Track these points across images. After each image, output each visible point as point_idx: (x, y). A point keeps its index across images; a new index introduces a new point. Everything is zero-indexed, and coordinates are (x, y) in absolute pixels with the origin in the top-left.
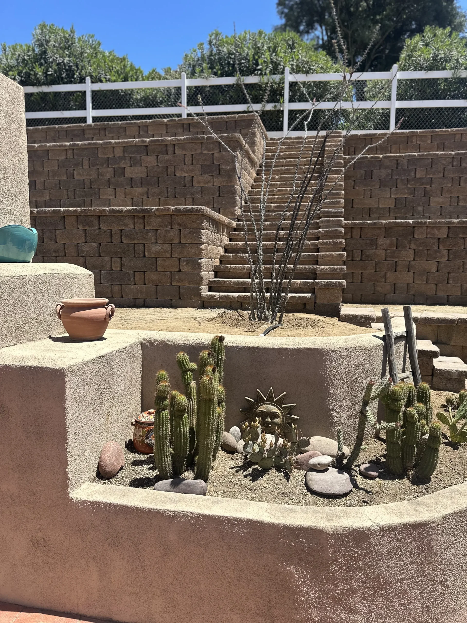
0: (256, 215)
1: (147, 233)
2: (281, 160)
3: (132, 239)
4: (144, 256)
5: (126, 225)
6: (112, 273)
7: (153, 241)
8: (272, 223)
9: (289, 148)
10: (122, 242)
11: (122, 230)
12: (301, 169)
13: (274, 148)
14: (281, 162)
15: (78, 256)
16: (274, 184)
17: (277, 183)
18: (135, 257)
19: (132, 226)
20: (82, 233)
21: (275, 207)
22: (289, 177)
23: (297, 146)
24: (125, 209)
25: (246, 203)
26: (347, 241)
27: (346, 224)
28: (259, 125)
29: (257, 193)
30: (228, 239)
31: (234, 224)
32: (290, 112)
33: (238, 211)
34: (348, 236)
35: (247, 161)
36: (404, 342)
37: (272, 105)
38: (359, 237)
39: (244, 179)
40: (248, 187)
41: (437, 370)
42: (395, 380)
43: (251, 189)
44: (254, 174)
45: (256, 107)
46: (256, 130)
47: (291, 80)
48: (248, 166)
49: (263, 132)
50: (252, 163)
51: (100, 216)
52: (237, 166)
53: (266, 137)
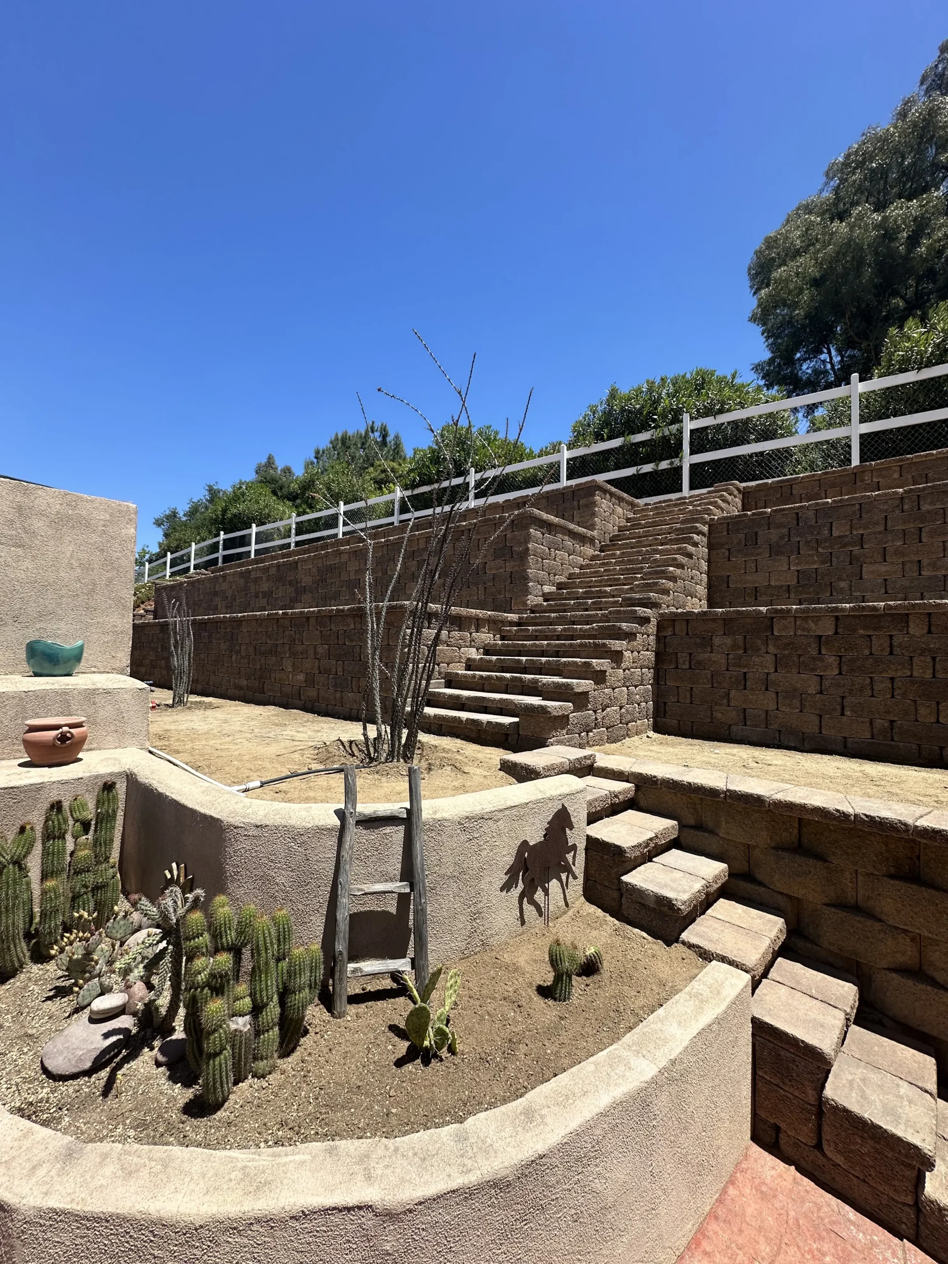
0: (551, 604)
3: (352, 640)
4: (360, 660)
5: (348, 625)
6: (336, 678)
8: (559, 615)
9: (658, 514)
10: (345, 644)
11: (345, 631)
12: (656, 539)
13: (639, 515)
14: (637, 532)
15: (315, 658)
16: (608, 562)
17: (612, 560)
18: (353, 660)
19: (352, 626)
20: (318, 633)
21: (584, 593)
22: (633, 552)
23: (668, 510)
24: (347, 607)
25: (558, 589)
26: (667, 640)
27: (662, 615)
28: (605, 491)
29: (579, 576)
30: (498, 636)
31: (513, 617)
32: (693, 467)
33: (534, 600)
34: (669, 632)
35: (566, 538)
36: (402, 828)
37: (668, 462)
38: (684, 633)
39: (555, 560)
40: (568, 569)
41: (623, 882)
42: (339, 892)
43: (577, 571)
44: (590, 551)
45: (648, 468)
46: (597, 498)
47: (692, 428)
48: (569, 543)
49: (620, 499)
50: (583, 539)
51: (331, 617)
52: (530, 546)
53: (633, 505)
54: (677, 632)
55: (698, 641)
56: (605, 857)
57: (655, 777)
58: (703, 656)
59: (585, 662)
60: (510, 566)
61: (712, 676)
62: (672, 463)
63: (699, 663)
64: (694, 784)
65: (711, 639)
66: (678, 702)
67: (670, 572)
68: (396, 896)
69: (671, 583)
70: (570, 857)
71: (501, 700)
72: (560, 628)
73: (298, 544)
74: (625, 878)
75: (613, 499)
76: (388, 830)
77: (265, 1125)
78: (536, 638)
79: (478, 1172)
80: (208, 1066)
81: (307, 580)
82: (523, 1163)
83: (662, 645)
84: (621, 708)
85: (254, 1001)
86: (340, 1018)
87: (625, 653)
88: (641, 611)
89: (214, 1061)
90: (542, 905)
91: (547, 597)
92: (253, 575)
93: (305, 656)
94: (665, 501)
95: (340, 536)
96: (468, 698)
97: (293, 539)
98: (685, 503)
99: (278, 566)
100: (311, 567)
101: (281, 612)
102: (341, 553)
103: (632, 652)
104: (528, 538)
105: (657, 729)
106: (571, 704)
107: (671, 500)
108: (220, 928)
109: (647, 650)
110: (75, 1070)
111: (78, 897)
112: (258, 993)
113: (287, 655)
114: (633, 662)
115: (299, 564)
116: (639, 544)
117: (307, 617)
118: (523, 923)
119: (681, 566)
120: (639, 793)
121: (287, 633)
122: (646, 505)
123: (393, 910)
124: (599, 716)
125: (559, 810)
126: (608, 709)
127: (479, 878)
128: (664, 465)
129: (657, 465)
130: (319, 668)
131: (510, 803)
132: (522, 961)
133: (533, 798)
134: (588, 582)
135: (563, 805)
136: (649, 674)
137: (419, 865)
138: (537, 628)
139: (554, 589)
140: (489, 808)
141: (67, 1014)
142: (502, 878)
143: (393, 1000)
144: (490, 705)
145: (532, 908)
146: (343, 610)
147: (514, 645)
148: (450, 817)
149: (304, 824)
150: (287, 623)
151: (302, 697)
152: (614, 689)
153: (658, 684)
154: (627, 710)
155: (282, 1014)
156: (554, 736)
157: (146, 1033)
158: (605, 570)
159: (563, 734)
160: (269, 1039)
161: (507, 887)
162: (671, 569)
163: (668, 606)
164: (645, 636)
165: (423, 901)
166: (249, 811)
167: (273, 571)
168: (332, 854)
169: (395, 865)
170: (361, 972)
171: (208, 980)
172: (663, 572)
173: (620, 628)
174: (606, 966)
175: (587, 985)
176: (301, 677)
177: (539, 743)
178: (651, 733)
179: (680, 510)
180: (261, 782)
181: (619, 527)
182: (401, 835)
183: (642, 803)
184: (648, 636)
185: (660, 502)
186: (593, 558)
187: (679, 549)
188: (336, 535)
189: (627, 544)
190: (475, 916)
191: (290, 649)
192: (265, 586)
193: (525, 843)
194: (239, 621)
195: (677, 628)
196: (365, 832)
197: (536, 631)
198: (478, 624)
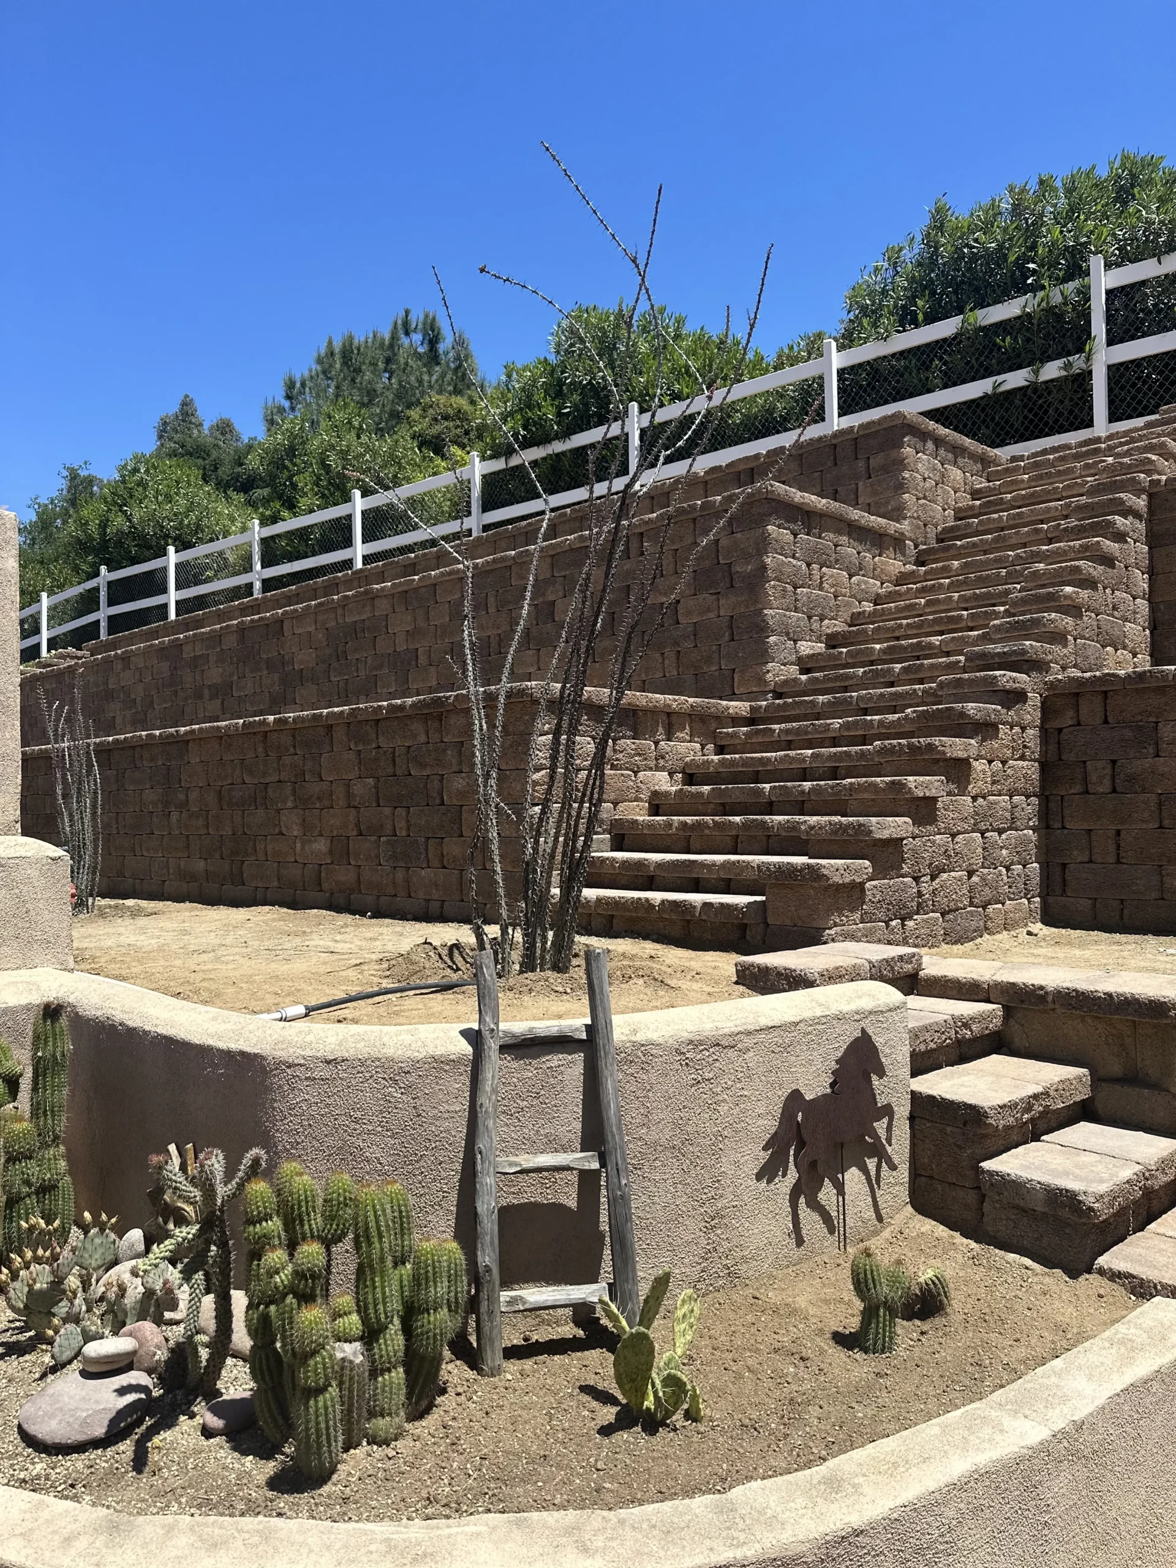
0: (817, 678)
1: (444, 750)
2: (996, 516)
3: (423, 766)
4: (442, 804)
5: (414, 736)
6: (395, 841)
7: (455, 769)
8: (835, 698)
9: (1040, 477)
10: (410, 775)
11: (409, 747)
12: (1037, 531)
13: (998, 483)
14: (994, 520)
15: (349, 807)
16: (934, 585)
17: (942, 581)
18: (428, 805)
19: (422, 738)
20: (352, 756)
21: (884, 651)
22: (988, 561)
23: (1061, 468)
24: (409, 701)
25: (831, 646)
26: (1064, 736)
27: (1051, 686)
28: (924, 436)
29: (872, 617)
30: (710, 747)
31: (739, 707)
32: (1116, 371)
33: (779, 671)
34: (1067, 720)
35: (844, 539)
36: (579, 1057)
37: (1059, 363)
38: (1099, 720)
39: (821, 589)
40: (848, 605)
41: (983, 1171)
42: (479, 1167)
43: (868, 607)
44: (894, 565)
45: (1016, 379)
46: (908, 451)
47: (1110, 286)
48: (849, 550)
49: (958, 451)
50: (879, 541)
51: (377, 721)
52: (768, 561)
53: (985, 461)
54: (1083, 719)
55: (1128, 734)
56: (949, 1129)
57: (1041, 988)
58: (1141, 764)
59: (893, 782)
60: (727, 606)
61: (1160, 804)
62: (1067, 366)
63: (1131, 779)
64: (1118, 995)
65: (1156, 729)
66: (1091, 861)
67: (1066, 597)
68: (573, 1177)
69: (1069, 620)
70: (880, 1127)
71: (725, 865)
72: (836, 723)
73: (267, 584)
74: (986, 1165)
75: (942, 452)
76: (555, 1060)
77: (403, 1500)
78: (789, 745)
79: (757, 1546)
80: (307, 1408)
81: (304, 658)
82: (828, 1538)
83: (1053, 747)
84: (970, 874)
85: (365, 1320)
86: (493, 1376)
87: (975, 764)
88: (1005, 677)
89: (316, 1402)
90: (834, 1214)
91: (806, 665)
92: (188, 653)
93: (327, 803)
94: (1054, 450)
95: (359, 564)
96: (660, 865)
97: (258, 573)
98: (1097, 451)
99: (242, 630)
100: (311, 629)
101: (271, 718)
102: (373, 597)
103: (990, 762)
104: (763, 545)
105: (1050, 919)
106: (867, 863)
107: (1067, 447)
108: (300, 1207)
109: (1022, 758)
110: (82, 1438)
111: (17, 1202)
112: (371, 1306)
113: (290, 804)
114: (994, 783)
115: (287, 625)
116: (1001, 544)
117: (328, 726)
118: (800, 1242)
119: (1090, 583)
120: (1012, 1022)
121: (287, 760)
122: (1014, 459)
123: (572, 1203)
124: (926, 887)
125: (857, 1039)
126: (945, 876)
127: (717, 1153)
128: (1052, 370)
129: (1036, 373)
130: (358, 824)
131: (764, 1022)
132: (802, 1302)
133: (807, 1014)
134: (893, 629)
135: (863, 1030)
136: (1028, 807)
137: (613, 1120)
138: (789, 725)
139: (820, 647)
140: (729, 1027)
141: (37, 1376)
142: (756, 1156)
143: (579, 1354)
144: (704, 874)
145: (816, 1217)
146: (402, 708)
147: (745, 762)
148: (661, 1041)
149: (409, 1053)
150: (286, 739)
151: (325, 886)
152: (953, 836)
153: (1048, 827)
154: (983, 879)
155: (407, 1348)
156: (836, 925)
157: (175, 1396)
158: (929, 603)
159: (852, 920)
160: (391, 1383)
161: (768, 1172)
162: (1068, 589)
163: (1064, 668)
164: (1017, 729)
165: (624, 1182)
166: (309, 1038)
167: (231, 642)
168: (461, 1106)
169: (571, 1123)
170: (524, 1303)
171: (292, 1283)
172: (1051, 597)
173: (962, 714)
174: (957, 1302)
175: (922, 1333)
176: (321, 846)
177: (812, 938)
178: (1037, 927)
179: (1087, 466)
180: (307, 1008)
181: (957, 510)
182: (579, 1068)
183: (1018, 1042)
184: (1023, 729)
185: (1045, 452)
186: (902, 579)
187: (1085, 548)
188: (348, 563)
189: (974, 544)
190: (713, 1222)
191: (294, 791)
192: (215, 674)
193: (796, 1095)
194: (183, 743)
195: (1084, 710)
196: (515, 1065)
197: (787, 731)
198: (671, 722)
